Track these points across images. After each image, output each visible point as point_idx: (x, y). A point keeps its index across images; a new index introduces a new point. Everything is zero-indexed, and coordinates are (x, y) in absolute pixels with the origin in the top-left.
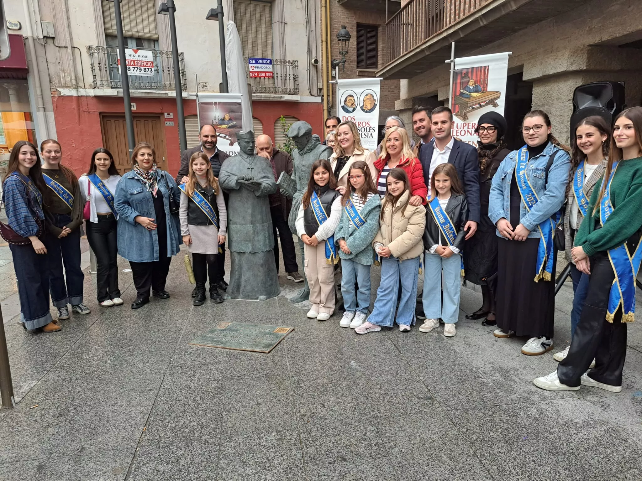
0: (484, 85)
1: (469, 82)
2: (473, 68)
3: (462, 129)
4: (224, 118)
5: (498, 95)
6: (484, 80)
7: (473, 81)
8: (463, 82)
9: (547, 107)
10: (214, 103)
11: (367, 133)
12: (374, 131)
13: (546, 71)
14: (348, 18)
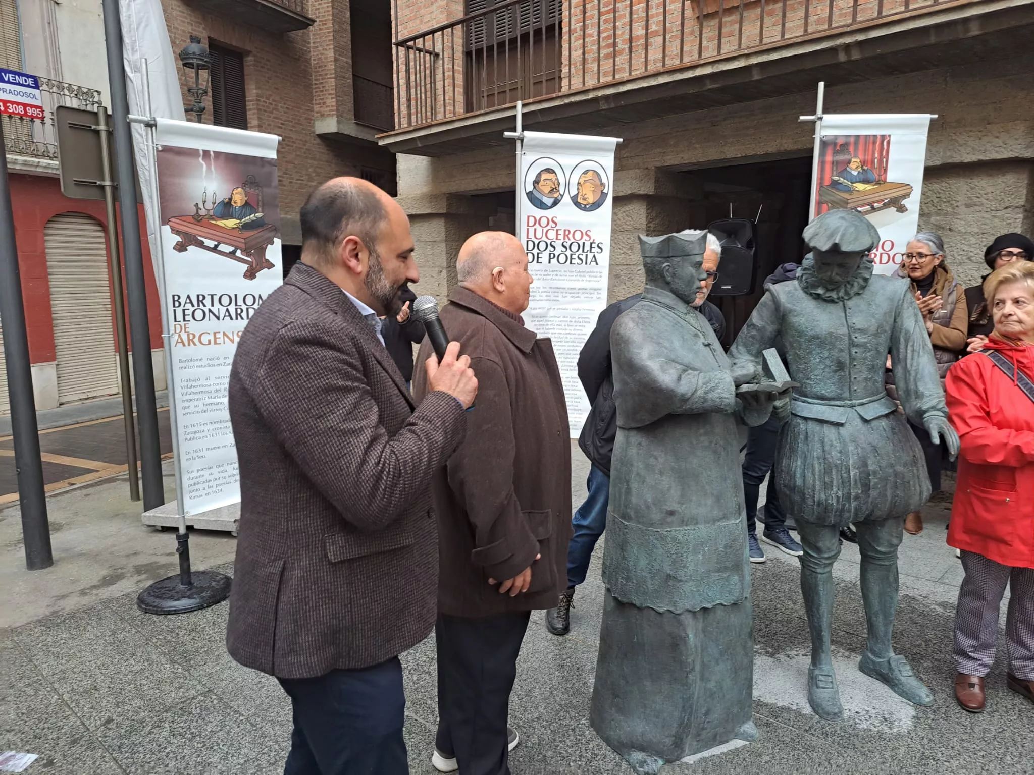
1: (849, 162)
2: (858, 137)
4: (230, 199)
5: (910, 191)
6: (880, 161)
7: (858, 160)
8: (837, 162)
9: (938, 218)
10: (201, 153)
11: (584, 254)
12: (600, 251)
13: (952, 157)
14: (192, 25)
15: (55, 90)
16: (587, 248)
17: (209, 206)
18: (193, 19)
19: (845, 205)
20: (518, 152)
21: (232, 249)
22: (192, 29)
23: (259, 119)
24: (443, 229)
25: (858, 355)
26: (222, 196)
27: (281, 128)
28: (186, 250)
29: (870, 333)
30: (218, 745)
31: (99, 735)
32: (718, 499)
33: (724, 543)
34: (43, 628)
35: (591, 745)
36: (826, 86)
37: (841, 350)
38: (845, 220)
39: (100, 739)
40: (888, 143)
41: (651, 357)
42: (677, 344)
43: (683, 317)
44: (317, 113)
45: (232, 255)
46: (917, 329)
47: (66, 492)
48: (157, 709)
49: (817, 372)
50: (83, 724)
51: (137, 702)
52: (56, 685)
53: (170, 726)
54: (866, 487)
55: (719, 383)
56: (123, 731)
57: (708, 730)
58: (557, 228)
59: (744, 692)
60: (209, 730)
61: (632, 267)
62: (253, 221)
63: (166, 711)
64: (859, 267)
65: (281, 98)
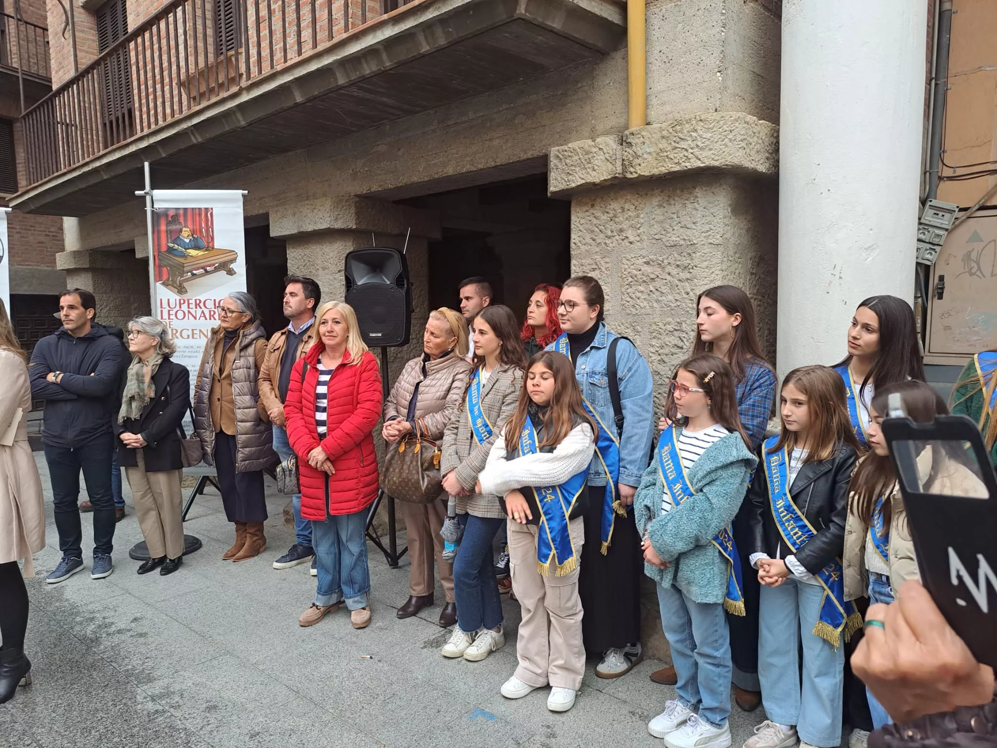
0: (208, 238)
1: (181, 231)
2: (185, 209)
3: (178, 308)
5: (235, 256)
6: (207, 231)
7: (188, 230)
8: (170, 230)
19: (181, 268)
36: (150, 165)
40: (212, 215)
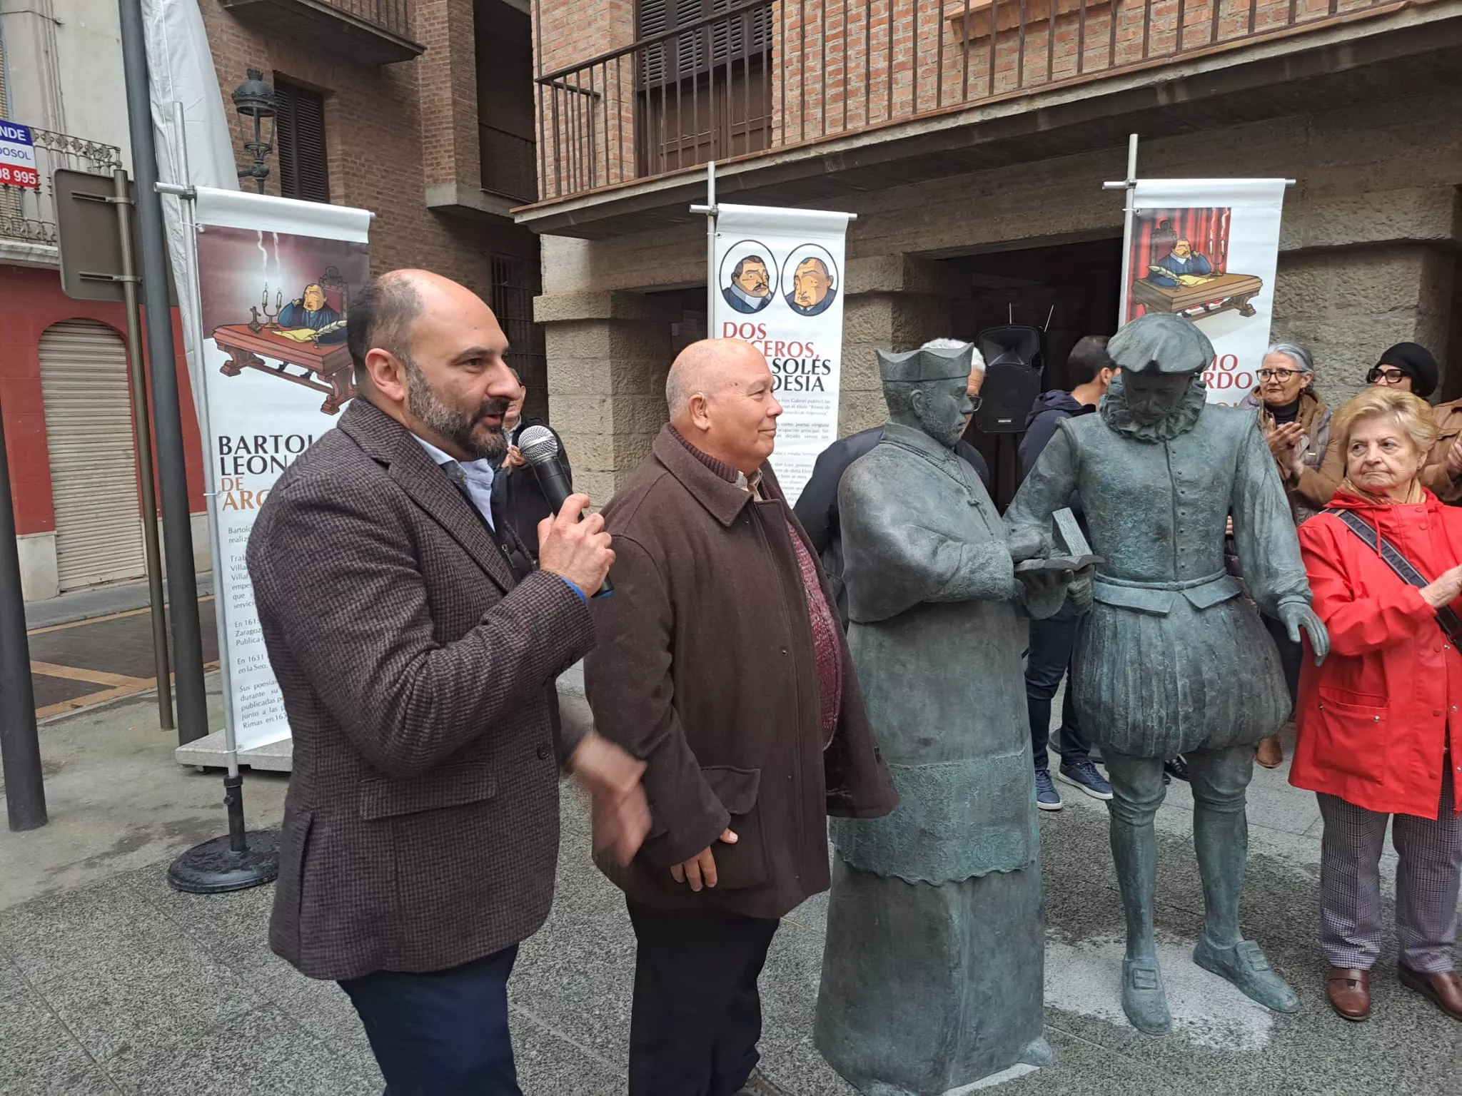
1: (1174, 246)
2: (1185, 210)
4: (302, 301)
5: (1258, 285)
6: (1217, 245)
7: (1186, 243)
8: (1157, 245)
9: (1298, 323)
10: (261, 236)
11: (805, 376)
12: (826, 371)
13: (1316, 238)
14: (250, 54)
15: (54, 145)
16: (808, 367)
17: (272, 310)
18: (251, 45)
19: (1168, 307)
20: (711, 233)
21: (304, 371)
22: (251, 60)
23: (347, 186)
24: (607, 340)
25: (1187, 517)
26: (291, 296)
27: (377, 198)
28: (239, 373)
29: (1203, 486)
30: (282, 1081)
31: (110, 1069)
32: (992, 721)
33: (1000, 784)
34: (31, 915)
35: (816, 1075)
36: (1140, 140)
37: (1163, 511)
38: (1166, 328)
39: (111, 1075)
40: (1228, 218)
41: (895, 522)
42: (931, 502)
43: (940, 464)
44: (429, 177)
45: (304, 379)
46: (1269, 482)
47: (68, 718)
48: (194, 1030)
49: (1128, 542)
50: (88, 1054)
51: (166, 1021)
52: (49, 998)
53: (213, 1055)
54: (1200, 703)
55: (991, 558)
56: (145, 1063)
57: (982, 1050)
58: (766, 339)
59: (1032, 996)
60: (269, 1060)
61: (873, 394)
62: (334, 332)
63: (208, 1034)
64: (1185, 393)
65: (377, 157)
